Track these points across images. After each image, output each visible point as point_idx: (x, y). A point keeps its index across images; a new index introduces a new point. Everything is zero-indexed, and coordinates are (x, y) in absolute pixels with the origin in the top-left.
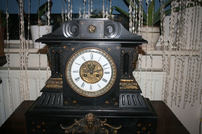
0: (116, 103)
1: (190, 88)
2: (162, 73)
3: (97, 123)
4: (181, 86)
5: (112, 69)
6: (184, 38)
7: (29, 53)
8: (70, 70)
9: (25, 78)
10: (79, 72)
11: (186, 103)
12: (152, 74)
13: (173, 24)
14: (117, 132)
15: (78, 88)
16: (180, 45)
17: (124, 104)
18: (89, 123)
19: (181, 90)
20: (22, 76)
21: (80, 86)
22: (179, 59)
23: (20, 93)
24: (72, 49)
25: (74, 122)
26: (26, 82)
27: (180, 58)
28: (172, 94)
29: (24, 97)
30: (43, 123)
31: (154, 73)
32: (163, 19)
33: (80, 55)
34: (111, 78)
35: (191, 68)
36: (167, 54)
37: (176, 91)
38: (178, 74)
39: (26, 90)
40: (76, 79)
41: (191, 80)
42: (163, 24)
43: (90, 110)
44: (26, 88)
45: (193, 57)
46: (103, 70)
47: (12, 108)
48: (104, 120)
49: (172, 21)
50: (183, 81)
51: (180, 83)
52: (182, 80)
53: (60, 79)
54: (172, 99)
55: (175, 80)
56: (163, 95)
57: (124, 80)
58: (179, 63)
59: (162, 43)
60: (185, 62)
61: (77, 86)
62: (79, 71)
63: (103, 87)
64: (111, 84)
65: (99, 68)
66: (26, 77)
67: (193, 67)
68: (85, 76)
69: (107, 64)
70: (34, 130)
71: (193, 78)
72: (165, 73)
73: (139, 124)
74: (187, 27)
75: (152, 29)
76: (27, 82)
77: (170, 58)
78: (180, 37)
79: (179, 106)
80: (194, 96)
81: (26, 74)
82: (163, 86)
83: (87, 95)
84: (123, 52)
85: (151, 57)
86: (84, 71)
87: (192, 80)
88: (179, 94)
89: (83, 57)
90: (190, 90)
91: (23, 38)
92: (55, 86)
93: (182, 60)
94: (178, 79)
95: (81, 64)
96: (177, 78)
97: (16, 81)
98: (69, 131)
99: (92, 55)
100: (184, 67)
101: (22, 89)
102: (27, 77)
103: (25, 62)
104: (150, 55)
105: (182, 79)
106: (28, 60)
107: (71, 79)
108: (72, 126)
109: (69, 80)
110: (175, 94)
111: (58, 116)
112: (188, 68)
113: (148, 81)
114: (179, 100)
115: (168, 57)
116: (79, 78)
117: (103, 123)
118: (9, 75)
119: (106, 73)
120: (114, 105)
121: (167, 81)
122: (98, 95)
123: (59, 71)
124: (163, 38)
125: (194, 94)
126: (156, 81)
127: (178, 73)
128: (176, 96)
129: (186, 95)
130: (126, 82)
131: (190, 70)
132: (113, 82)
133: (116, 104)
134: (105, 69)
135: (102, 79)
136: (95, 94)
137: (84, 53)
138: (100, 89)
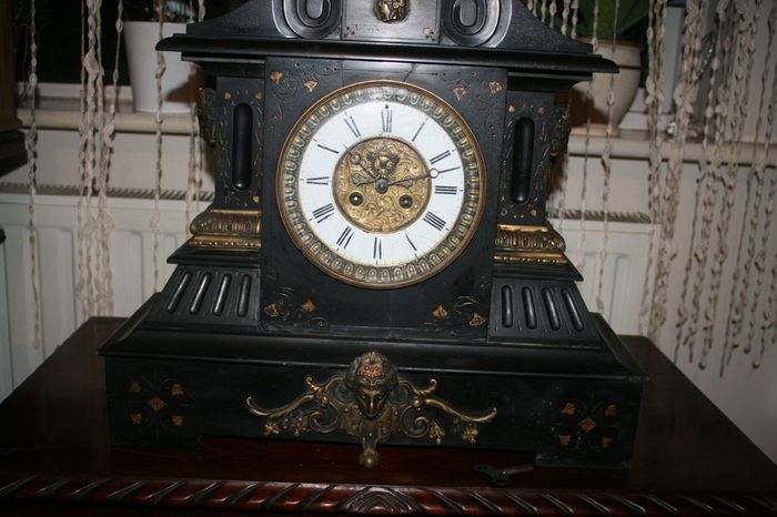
0: (476, 316)
1: (750, 293)
2: (647, 228)
3: (399, 397)
4: (715, 284)
5: (467, 176)
6: (736, 94)
7: (116, 132)
8: (295, 173)
9: (99, 226)
10: (330, 184)
11: (730, 356)
12: (606, 231)
13: (696, 36)
14: (476, 437)
15: (325, 248)
16: (718, 121)
17: (509, 321)
18: (366, 391)
19: (714, 301)
20: (83, 222)
21: (331, 242)
22: (714, 175)
23: (77, 289)
24: (308, 85)
25: (304, 388)
26: (100, 244)
27: (718, 174)
28: (680, 314)
29: (92, 308)
30: (177, 391)
31: (614, 226)
32: (657, 11)
33: (340, 110)
34: (463, 211)
35: (757, 216)
36: (666, 157)
37: (696, 304)
38: (707, 237)
39: (101, 280)
40: (318, 213)
41: (756, 264)
42: (658, 32)
43: (371, 343)
44: (102, 270)
45: (769, 171)
46: (429, 175)
47: (40, 349)
48: (426, 384)
49: (694, 24)
50: (724, 264)
51: (713, 272)
52: (719, 259)
53: (250, 213)
54: (678, 337)
55: (694, 260)
56: (647, 318)
57: (512, 228)
58: (714, 192)
59: (651, 110)
60: (735, 190)
61: (320, 241)
62: (331, 179)
63: (427, 250)
64: (461, 239)
65: (414, 172)
66: (102, 226)
67: (767, 211)
68: (357, 200)
69: (447, 154)
70: (137, 418)
71: (763, 255)
72: (658, 228)
73: (568, 404)
74: (749, 51)
75: (613, 50)
76: (104, 244)
77: (676, 173)
78: (721, 88)
79: (702, 367)
80: (763, 328)
81: (101, 211)
82: (647, 279)
83: (361, 278)
84: (511, 109)
85: (603, 163)
86: (352, 179)
87: (761, 265)
88: (707, 318)
89: (350, 121)
90: (750, 303)
91: (93, 67)
92: (231, 241)
93: (723, 180)
94: (705, 258)
95: (342, 151)
96: (704, 252)
97: (62, 239)
98: (280, 427)
99: (390, 114)
100: (732, 209)
101: (85, 276)
102: (106, 226)
103: (100, 165)
104: (599, 156)
105: (721, 257)
106: (114, 158)
107: (298, 209)
108: (293, 407)
109: (291, 212)
110: (692, 316)
111: (240, 360)
112: (745, 214)
113: (588, 258)
114: (705, 341)
115: (669, 167)
116: (329, 207)
117: (422, 398)
118: (31, 212)
119: (442, 190)
120: (469, 327)
121: (661, 262)
122: (404, 280)
123: (248, 183)
124: (655, 88)
125: (766, 318)
126: (621, 260)
127: (707, 231)
128: (693, 326)
129: (734, 322)
130: (517, 234)
131: (755, 221)
132: (468, 227)
133: (477, 320)
134: (439, 172)
135: (423, 216)
136: (392, 276)
137: (358, 102)
138: (415, 255)
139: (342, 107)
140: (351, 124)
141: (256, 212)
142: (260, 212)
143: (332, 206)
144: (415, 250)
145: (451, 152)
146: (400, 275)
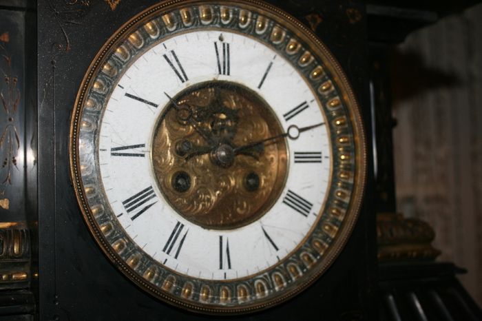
15: (148, 260)
21: (154, 250)
33: (158, 40)
34: (334, 185)
40: (130, 203)
69: (303, 106)
83: (208, 302)
89: (171, 57)
95: (163, 102)
99: (227, 48)
107: (101, 197)
119: (303, 157)
122: (271, 296)
134: (301, 130)
135: (282, 198)
136: (253, 292)
137: (185, 27)
138: (278, 257)
139: (164, 34)
140: (172, 60)
142: (14, 224)
143: (152, 191)
144: (277, 249)
145: (309, 103)
146: (263, 290)
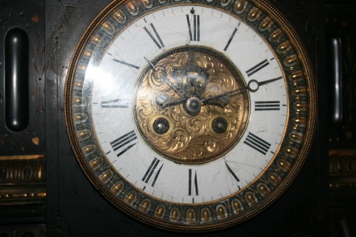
8: (87, 94)
21: (135, 179)
33: (138, 16)
34: (290, 128)
40: (117, 144)
53: (29, 157)
69: (264, 64)
83: (176, 221)
89: (151, 30)
95: (143, 65)
99: (197, 20)
107: (92, 140)
116: (130, 136)
119: (263, 106)
122: (230, 218)
123: (25, 123)
134: (260, 84)
135: (243, 139)
136: (214, 215)
137: (160, 4)
138: (239, 187)
139: (143, 11)
141: (36, 157)
142: (42, 156)
143: (135, 134)
144: (238, 180)
145: (269, 61)
146: (223, 213)
